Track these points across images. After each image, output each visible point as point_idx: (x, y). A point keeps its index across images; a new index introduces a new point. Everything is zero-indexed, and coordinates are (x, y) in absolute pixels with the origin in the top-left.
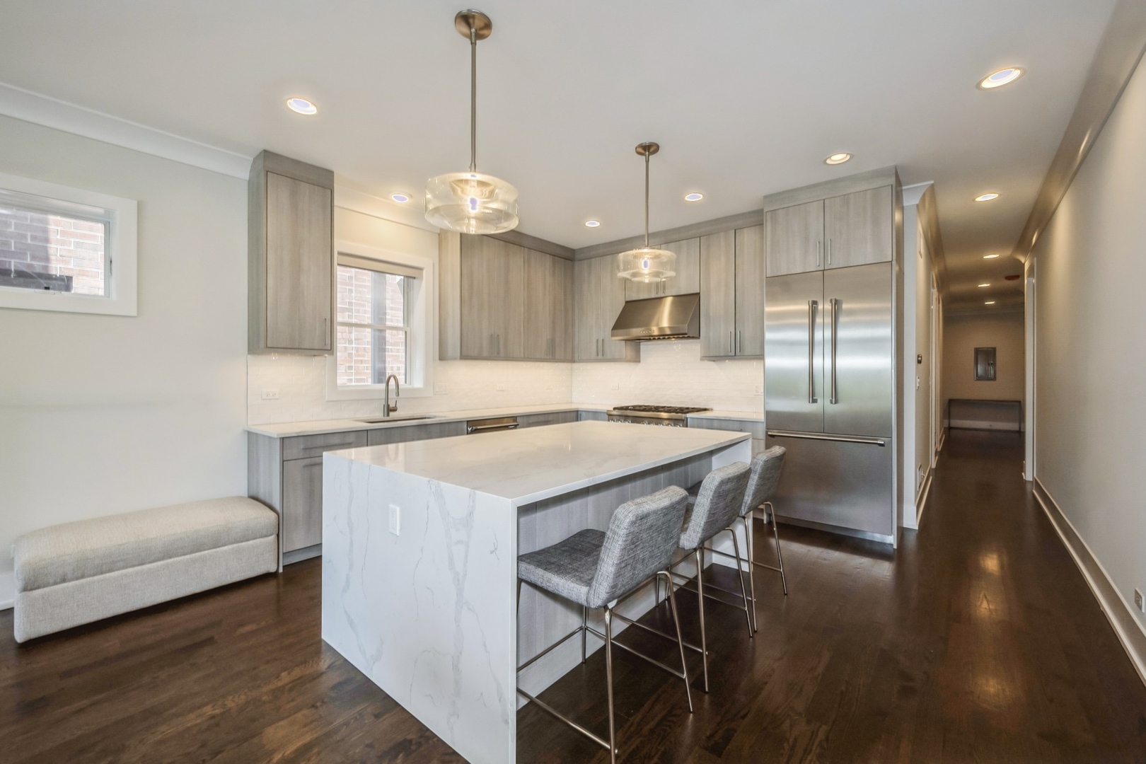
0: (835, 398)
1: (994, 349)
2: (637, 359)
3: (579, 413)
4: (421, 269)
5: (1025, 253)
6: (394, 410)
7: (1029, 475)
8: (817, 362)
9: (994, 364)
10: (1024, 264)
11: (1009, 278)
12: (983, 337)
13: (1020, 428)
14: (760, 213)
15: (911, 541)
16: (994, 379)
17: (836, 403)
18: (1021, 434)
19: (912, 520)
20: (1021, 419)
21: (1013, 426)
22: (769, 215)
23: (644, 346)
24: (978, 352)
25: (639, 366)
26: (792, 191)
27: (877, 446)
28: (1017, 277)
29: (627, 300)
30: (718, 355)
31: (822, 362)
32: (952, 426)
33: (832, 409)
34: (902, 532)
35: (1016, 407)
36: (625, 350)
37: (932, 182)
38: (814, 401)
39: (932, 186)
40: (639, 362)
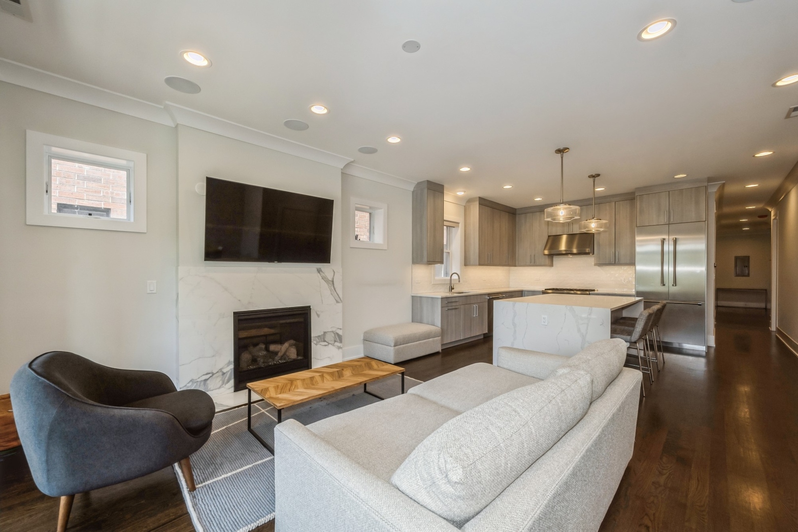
0: (675, 283)
1: (748, 257)
2: (552, 265)
3: (523, 292)
4: (458, 223)
5: (772, 205)
6: (453, 289)
7: (773, 328)
8: (666, 268)
9: (748, 266)
10: (771, 212)
11: (760, 217)
12: (741, 250)
13: (766, 306)
14: (633, 193)
15: (712, 351)
16: (748, 275)
17: (676, 286)
18: (767, 311)
19: (712, 343)
20: (768, 300)
21: (763, 305)
22: (638, 197)
23: (555, 259)
24: (737, 258)
25: (553, 267)
26: (651, 186)
27: (697, 305)
28: (766, 216)
29: (549, 235)
30: (604, 263)
31: (668, 269)
32: (719, 305)
33: (673, 289)
34: (709, 348)
35: (765, 294)
36: (547, 261)
37: (724, 182)
38: (664, 285)
39: (724, 184)
40: (553, 266)
